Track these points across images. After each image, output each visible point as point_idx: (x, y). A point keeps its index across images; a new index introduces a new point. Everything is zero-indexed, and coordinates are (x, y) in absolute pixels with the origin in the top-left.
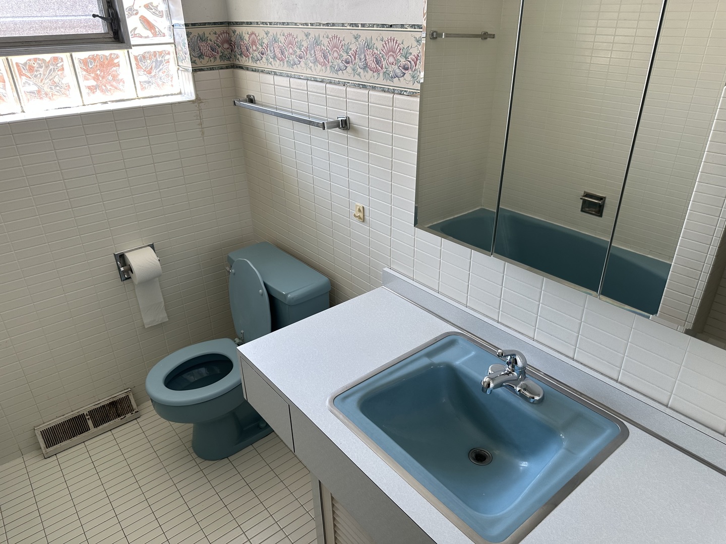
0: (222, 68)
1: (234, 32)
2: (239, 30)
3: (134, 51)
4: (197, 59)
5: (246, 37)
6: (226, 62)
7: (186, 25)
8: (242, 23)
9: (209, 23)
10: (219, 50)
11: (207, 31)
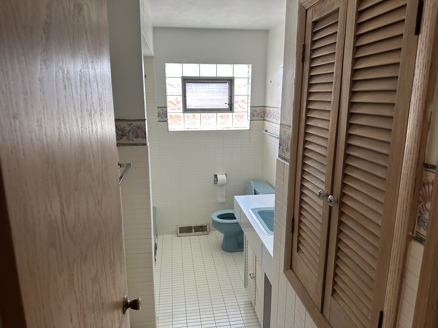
0: (260, 120)
1: (266, 109)
2: (267, 108)
3: (234, 114)
4: (252, 117)
5: (268, 111)
6: (262, 118)
7: (251, 107)
8: (268, 107)
9: (258, 106)
10: (260, 114)
11: (257, 108)
